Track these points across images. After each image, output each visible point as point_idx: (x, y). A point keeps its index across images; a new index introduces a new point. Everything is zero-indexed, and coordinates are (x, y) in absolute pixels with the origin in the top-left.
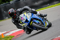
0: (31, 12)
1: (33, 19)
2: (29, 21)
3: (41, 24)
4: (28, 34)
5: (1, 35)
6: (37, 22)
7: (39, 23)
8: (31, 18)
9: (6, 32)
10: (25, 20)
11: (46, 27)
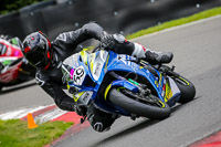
0: (106, 49)
1: (116, 76)
2: (96, 83)
3: (147, 94)
4: (101, 130)
5: (25, 118)
6: (131, 85)
7: (136, 91)
8: (106, 71)
9: (41, 108)
10: (82, 79)
11: (165, 107)
